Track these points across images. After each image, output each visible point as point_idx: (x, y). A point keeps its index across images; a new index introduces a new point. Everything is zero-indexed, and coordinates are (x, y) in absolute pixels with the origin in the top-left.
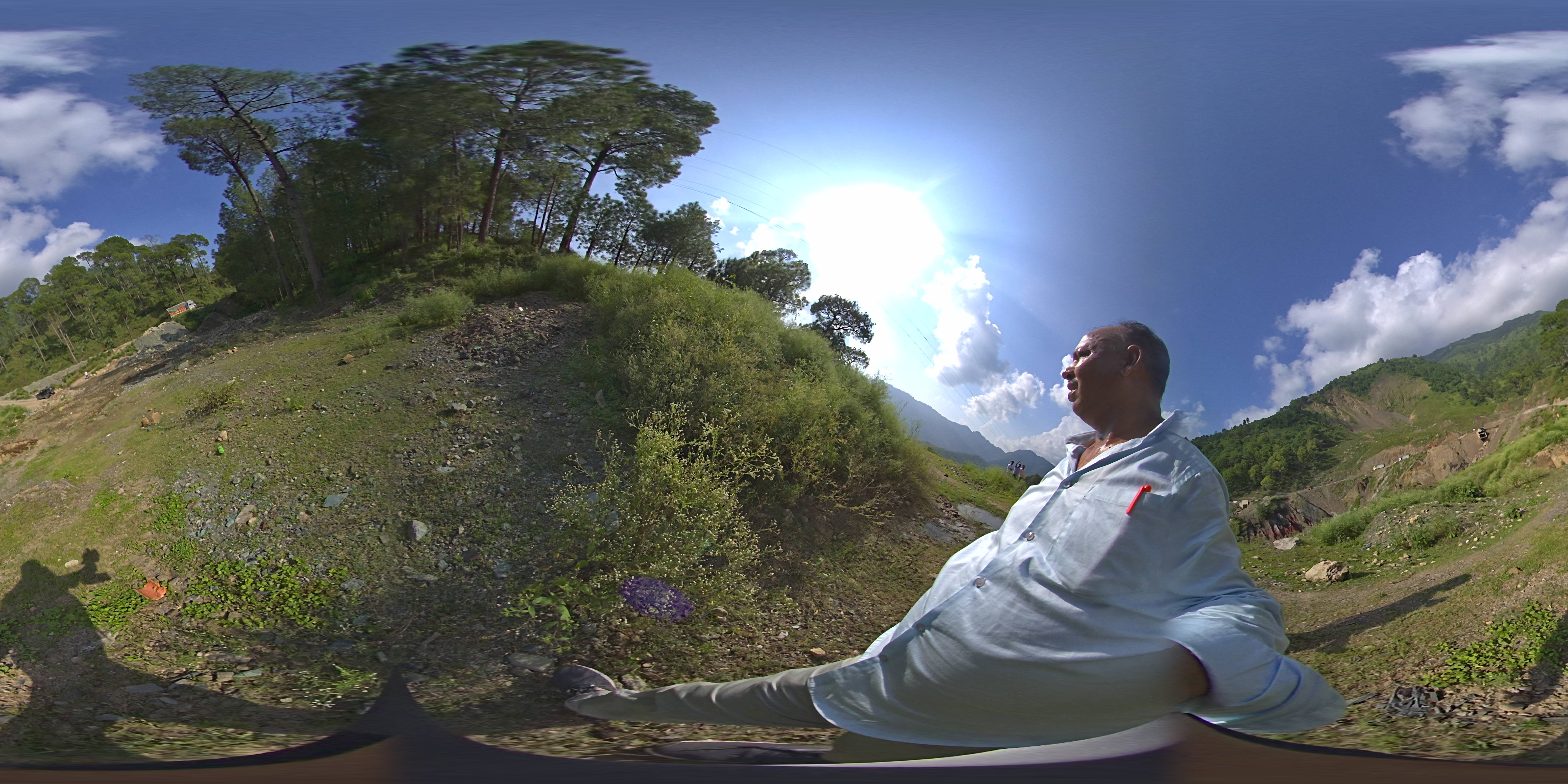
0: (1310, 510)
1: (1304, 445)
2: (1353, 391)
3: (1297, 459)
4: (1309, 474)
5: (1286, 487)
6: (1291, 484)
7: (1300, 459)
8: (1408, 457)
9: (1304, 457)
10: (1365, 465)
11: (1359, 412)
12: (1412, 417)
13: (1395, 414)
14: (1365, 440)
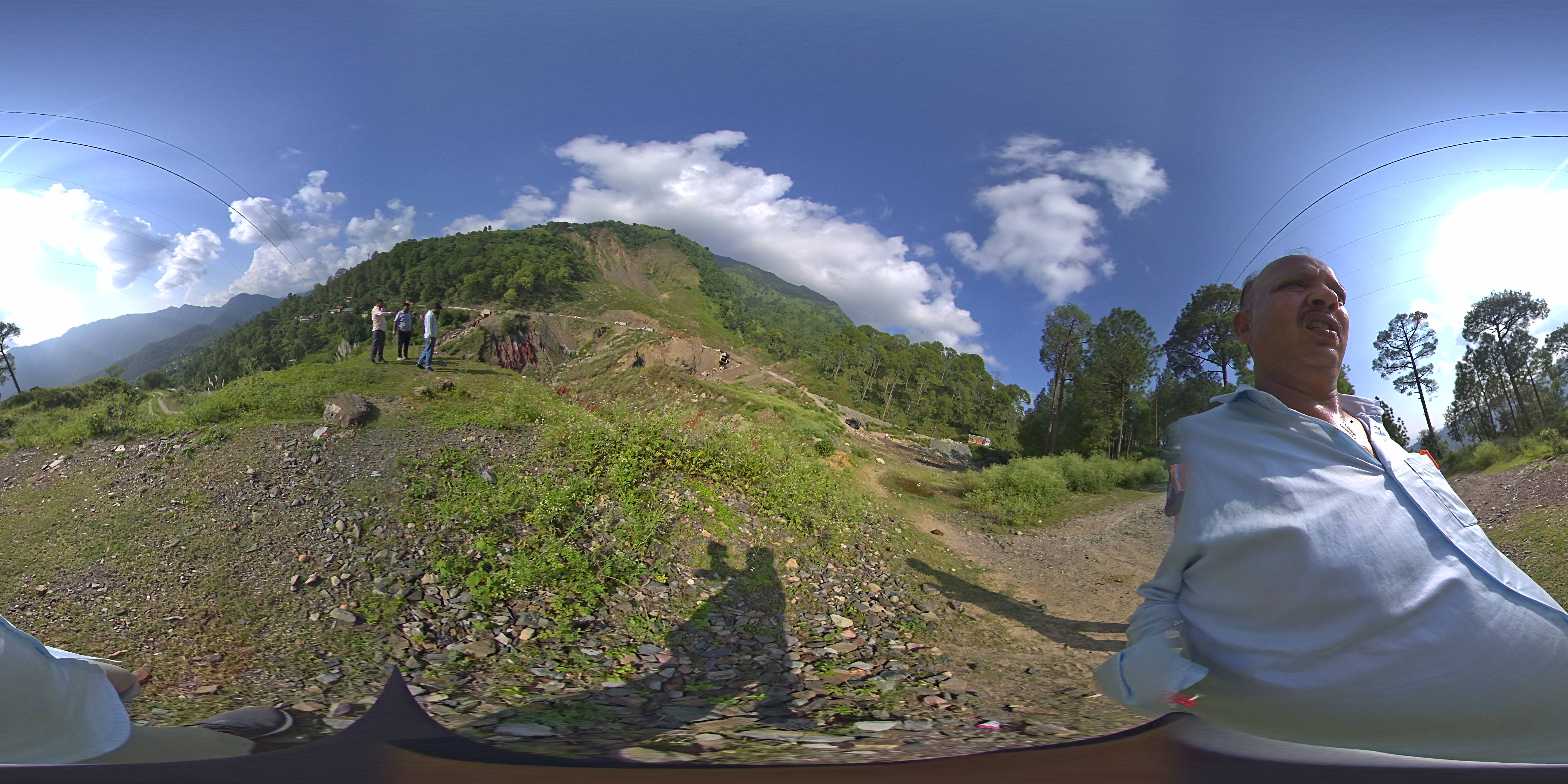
0: (546, 334)
1: (555, 269)
2: (623, 241)
3: (544, 281)
4: (550, 299)
5: (528, 306)
6: (533, 303)
7: (547, 282)
8: (651, 330)
9: (551, 282)
10: (606, 315)
11: (618, 261)
12: (665, 296)
13: (651, 283)
14: (612, 290)
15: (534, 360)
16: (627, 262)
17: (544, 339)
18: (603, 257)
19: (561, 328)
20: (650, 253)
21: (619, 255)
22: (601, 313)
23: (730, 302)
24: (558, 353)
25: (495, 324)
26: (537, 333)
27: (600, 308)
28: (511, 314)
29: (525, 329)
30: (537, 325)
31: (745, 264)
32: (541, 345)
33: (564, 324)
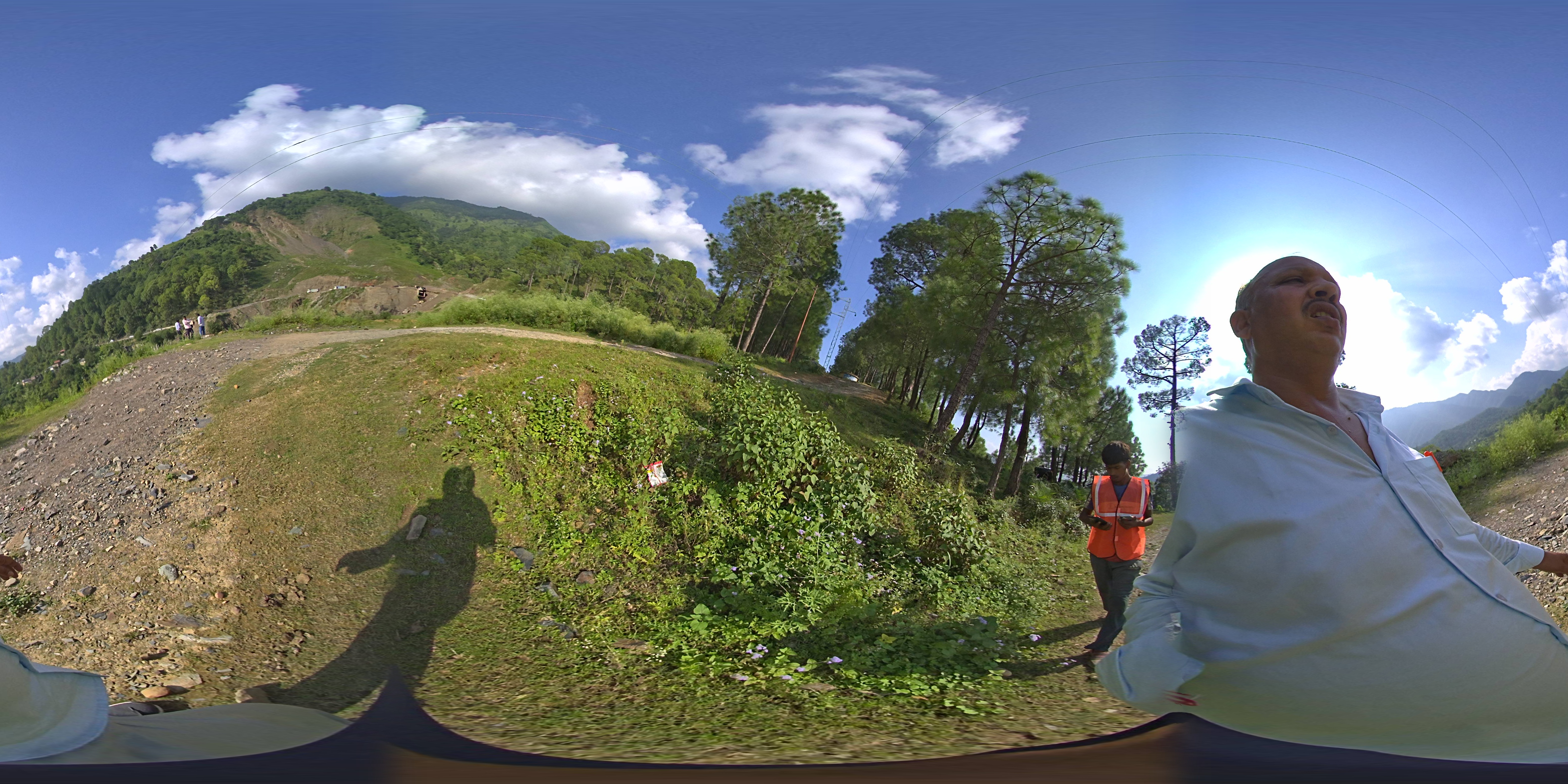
1: (233, 263)
2: (284, 214)
3: (228, 277)
4: (241, 292)
5: (224, 306)
6: (227, 301)
7: (231, 277)
8: (344, 287)
9: (235, 276)
10: (297, 287)
11: (288, 235)
12: (348, 251)
13: (330, 243)
14: (294, 262)
16: (298, 232)
18: (272, 235)
20: (316, 216)
21: (286, 229)
22: (291, 287)
23: (419, 239)
27: (289, 283)
33: (262, 309)
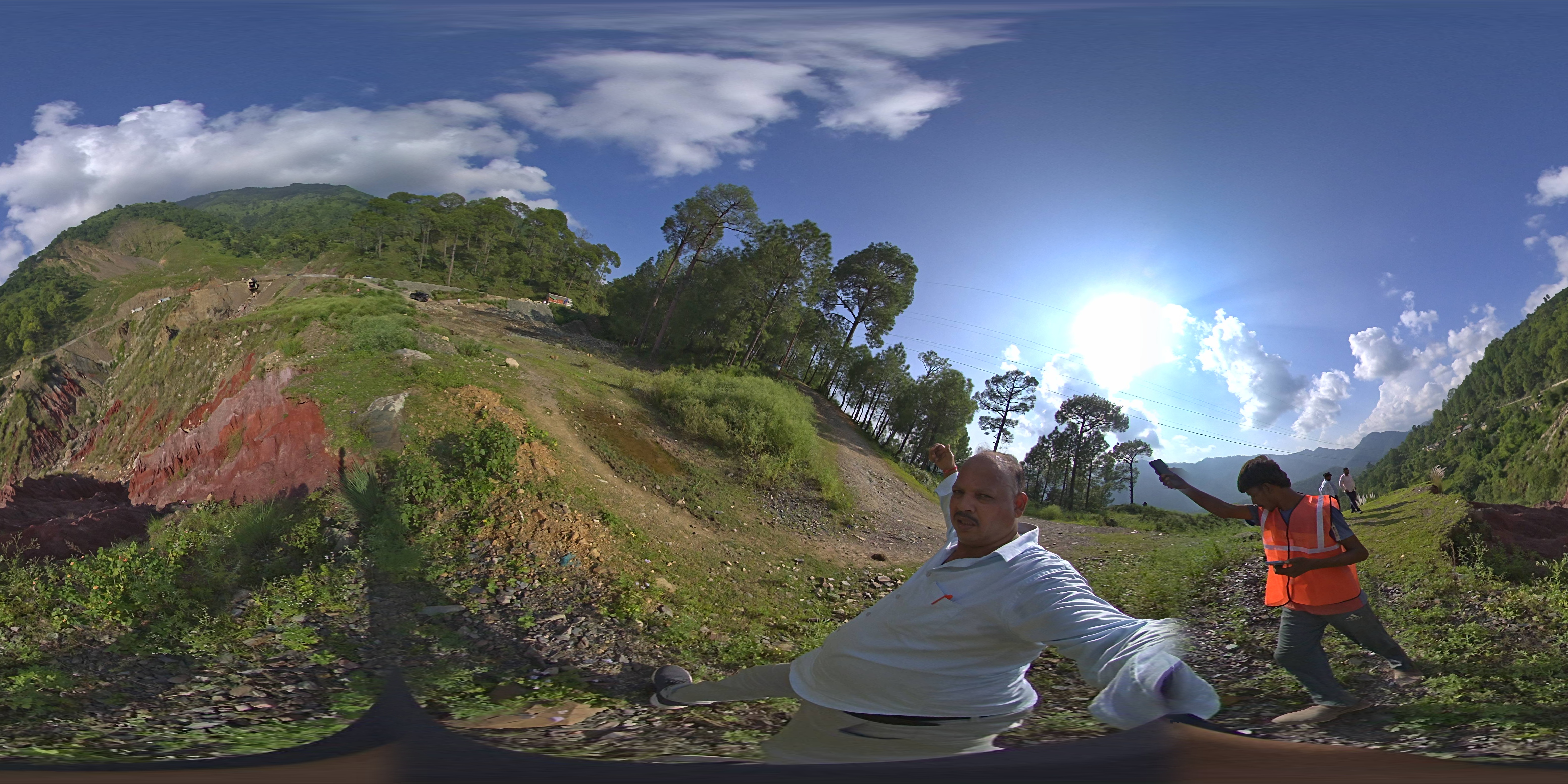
0: (79, 362)
1: (51, 300)
2: (89, 240)
3: (49, 316)
4: (65, 328)
5: (48, 346)
6: (51, 342)
7: (52, 315)
8: (168, 299)
9: (55, 313)
10: (121, 310)
11: (98, 259)
12: (162, 261)
13: (141, 258)
14: (112, 286)
15: (81, 391)
16: (107, 254)
17: (79, 367)
18: (84, 264)
19: (89, 347)
20: (120, 235)
21: (96, 254)
22: (115, 312)
23: (227, 232)
24: (99, 372)
25: (28, 381)
26: (69, 366)
27: (112, 308)
28: (37, 363)
29: (57, 369)
30: (65, 359)
31: (217, 194)
32: (80, 374)
33: (89, 342)
